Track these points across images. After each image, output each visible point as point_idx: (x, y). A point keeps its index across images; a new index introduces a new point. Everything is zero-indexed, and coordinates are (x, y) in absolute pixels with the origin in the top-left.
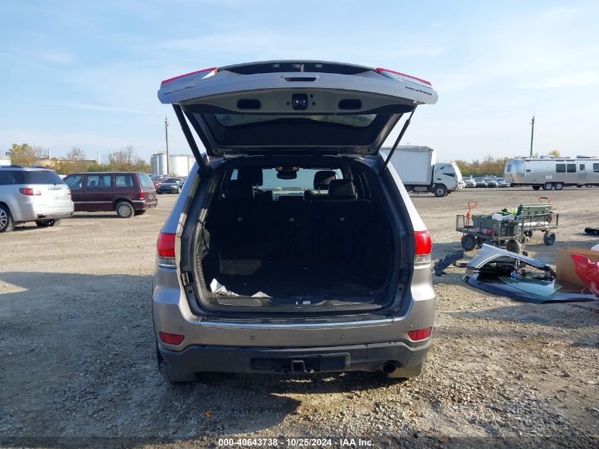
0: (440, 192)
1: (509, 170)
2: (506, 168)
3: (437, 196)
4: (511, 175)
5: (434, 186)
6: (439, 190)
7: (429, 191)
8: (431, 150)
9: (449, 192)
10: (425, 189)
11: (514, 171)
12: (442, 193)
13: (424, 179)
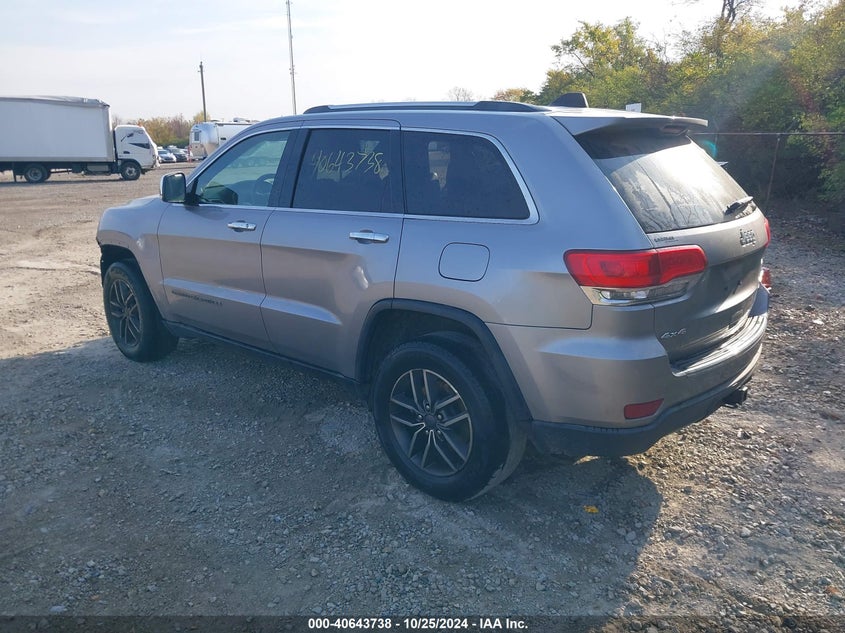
0: (130, 172)
1: (197, 138)
2: (192, 136)
3: (125, 178)
4: (202, 146)
5: (119, 163)
6: (129, 169)
7: (112, 171)
8: (105, 106)
9: (144, 171)
10: (106, 168)
11: (204, 139)
12: (134, 174)
13: (100, 152)
